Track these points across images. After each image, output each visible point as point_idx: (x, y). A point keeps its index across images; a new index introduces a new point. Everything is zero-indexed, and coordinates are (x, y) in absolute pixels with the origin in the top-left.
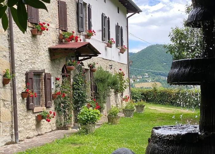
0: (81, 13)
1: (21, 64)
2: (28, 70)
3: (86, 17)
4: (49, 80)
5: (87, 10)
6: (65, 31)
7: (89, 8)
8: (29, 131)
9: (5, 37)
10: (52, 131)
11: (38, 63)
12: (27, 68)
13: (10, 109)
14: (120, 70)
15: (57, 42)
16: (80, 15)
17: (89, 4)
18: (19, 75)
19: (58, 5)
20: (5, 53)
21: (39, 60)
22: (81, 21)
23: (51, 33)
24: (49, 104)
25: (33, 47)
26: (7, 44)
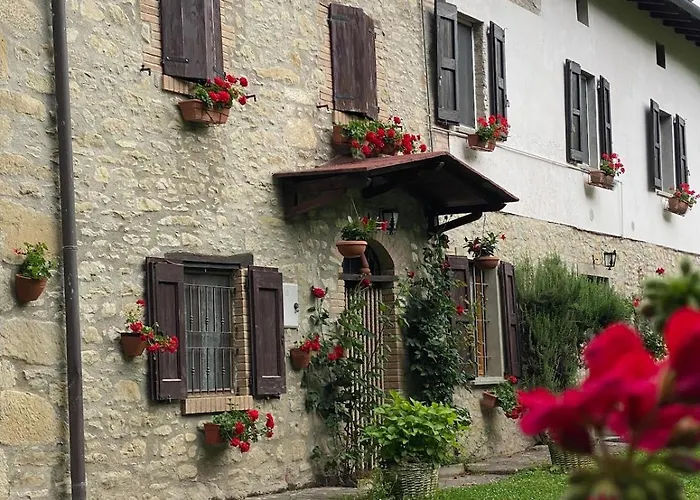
0: (449, 53)
1: (121, 227)
2: (155, 252)
3: (480, 73)
4: (268, 296)
5: (485, 46)
6: (361, 116)
7: (491, 37)
8: (163, 486)
9: (36, 122)
10: (292, 487)
11: (214, 228)
12: (154, 243)
13: (55, 397)
14: (660, 271)
15: (325, 156)
16: (446, 62)
17: (492, 25)
18: (111, 268)
19: (329, 22)
20: (28, 184)
21: (221, 219)
22: (451, 85)
23: (289, 123)
24: (273, 385)
25: (190, 169)
26: (41, 150)
